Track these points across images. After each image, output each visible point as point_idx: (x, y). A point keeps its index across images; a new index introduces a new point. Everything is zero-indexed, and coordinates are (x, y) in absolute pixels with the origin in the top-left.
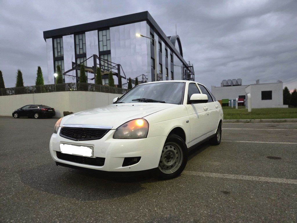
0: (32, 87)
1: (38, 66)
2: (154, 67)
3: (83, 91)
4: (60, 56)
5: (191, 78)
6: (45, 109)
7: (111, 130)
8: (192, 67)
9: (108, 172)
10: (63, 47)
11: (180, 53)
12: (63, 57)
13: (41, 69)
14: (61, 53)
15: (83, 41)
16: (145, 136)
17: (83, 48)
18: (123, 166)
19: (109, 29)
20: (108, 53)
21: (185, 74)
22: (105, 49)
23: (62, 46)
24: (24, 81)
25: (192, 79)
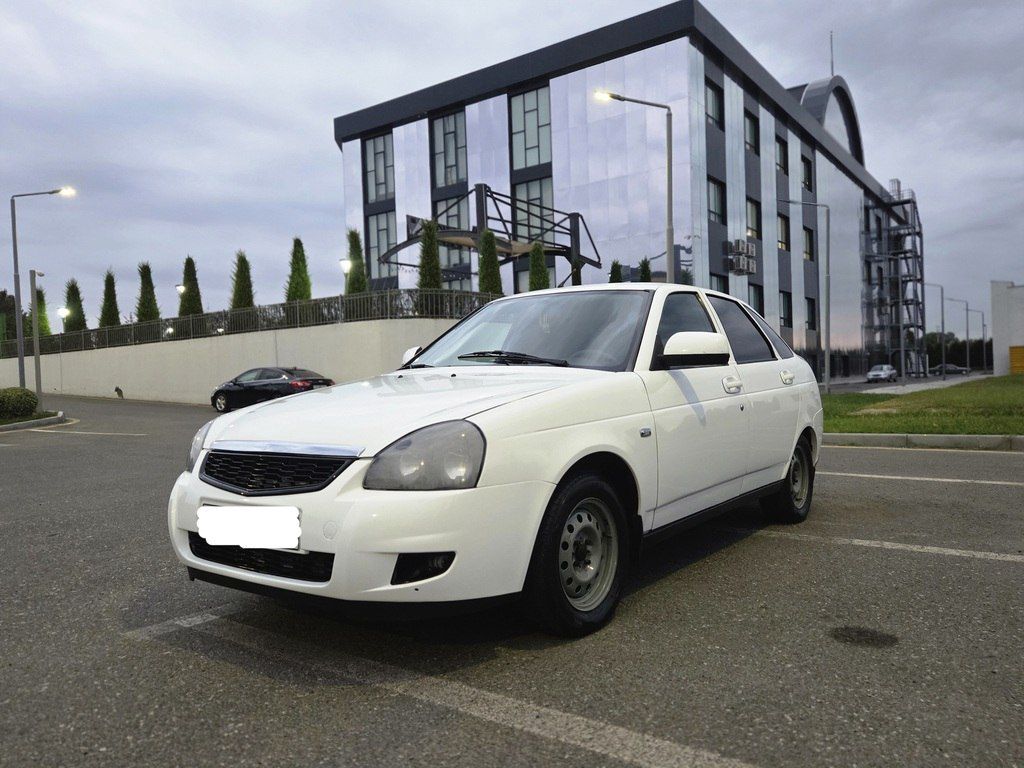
0: (275, 307)
1: (294, 237)
2: (721, 216)
3: (426, 317)
4: (384, 199)
5: (906, 252)
6: (301, 381)
7: (358, 459)
8: (908, 202)
9: (343, 601)
10: (393, 166)
11: (851, 148)
12: (393, 200)
13: (302, 248)
14: (386, 188)
15: (459, 140)
16: (472, 482)
17: (456, 165)
18: (393, 583)
19: (548, 85)
20: (543, 172)
21: (874, 235)
22: (533, 162)
23: (389, 163)
24: (255, 288)
25: (908, 255)
